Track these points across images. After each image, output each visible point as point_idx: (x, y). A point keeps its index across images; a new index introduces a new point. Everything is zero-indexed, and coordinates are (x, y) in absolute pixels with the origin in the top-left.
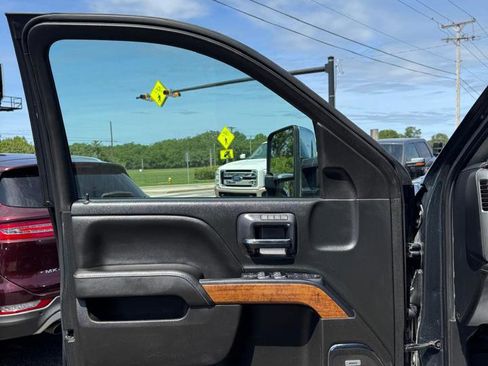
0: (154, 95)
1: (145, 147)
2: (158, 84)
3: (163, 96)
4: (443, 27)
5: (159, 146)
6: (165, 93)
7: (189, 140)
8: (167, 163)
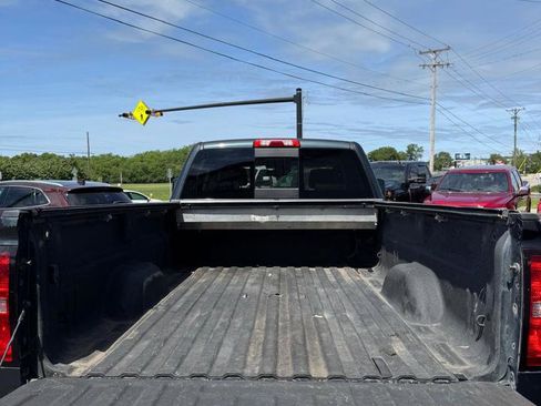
0: (137, 114)
1: (124, 159)
2: (141, 104)
3: (145, 116)
4: (421, 53)
5: (141, 157)
6: (148, 112)
7: (175, 151)
8: (149, 177)
